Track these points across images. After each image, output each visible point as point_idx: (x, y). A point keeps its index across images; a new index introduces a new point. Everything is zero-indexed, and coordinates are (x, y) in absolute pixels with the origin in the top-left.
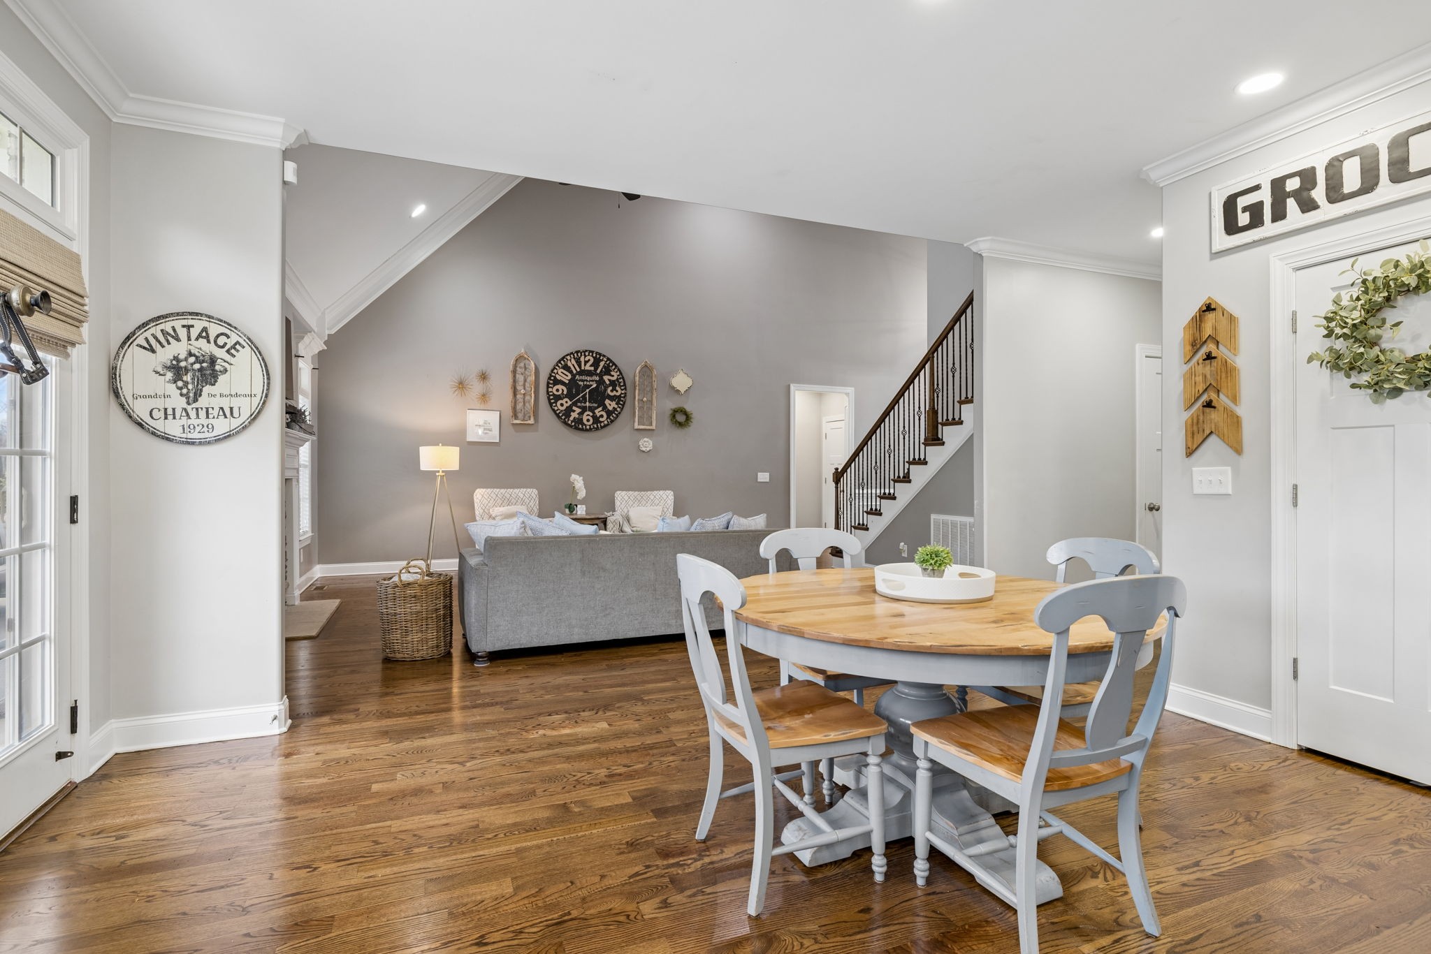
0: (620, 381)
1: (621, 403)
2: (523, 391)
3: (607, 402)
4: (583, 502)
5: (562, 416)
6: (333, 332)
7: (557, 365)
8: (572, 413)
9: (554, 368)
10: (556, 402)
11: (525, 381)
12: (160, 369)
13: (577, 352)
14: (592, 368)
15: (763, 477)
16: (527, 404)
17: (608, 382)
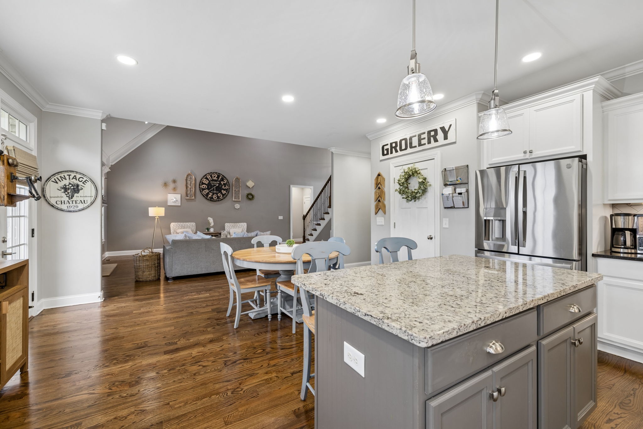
0: (227, 183)
1: (228, 191)
2: (190, 187)
3: (222, 191)
4: (212, 227)
5: (205, 196)
6: (113, 164)
7: (203, 178)
8: (209, 195)
9: (202, 179)
10: (203, 191)
11: (191, 183)
12: (59, 189)
13: (211, 173)
14: (217, 179)
15: (281, 218)
16: (192, 192)
17: (223, 184)
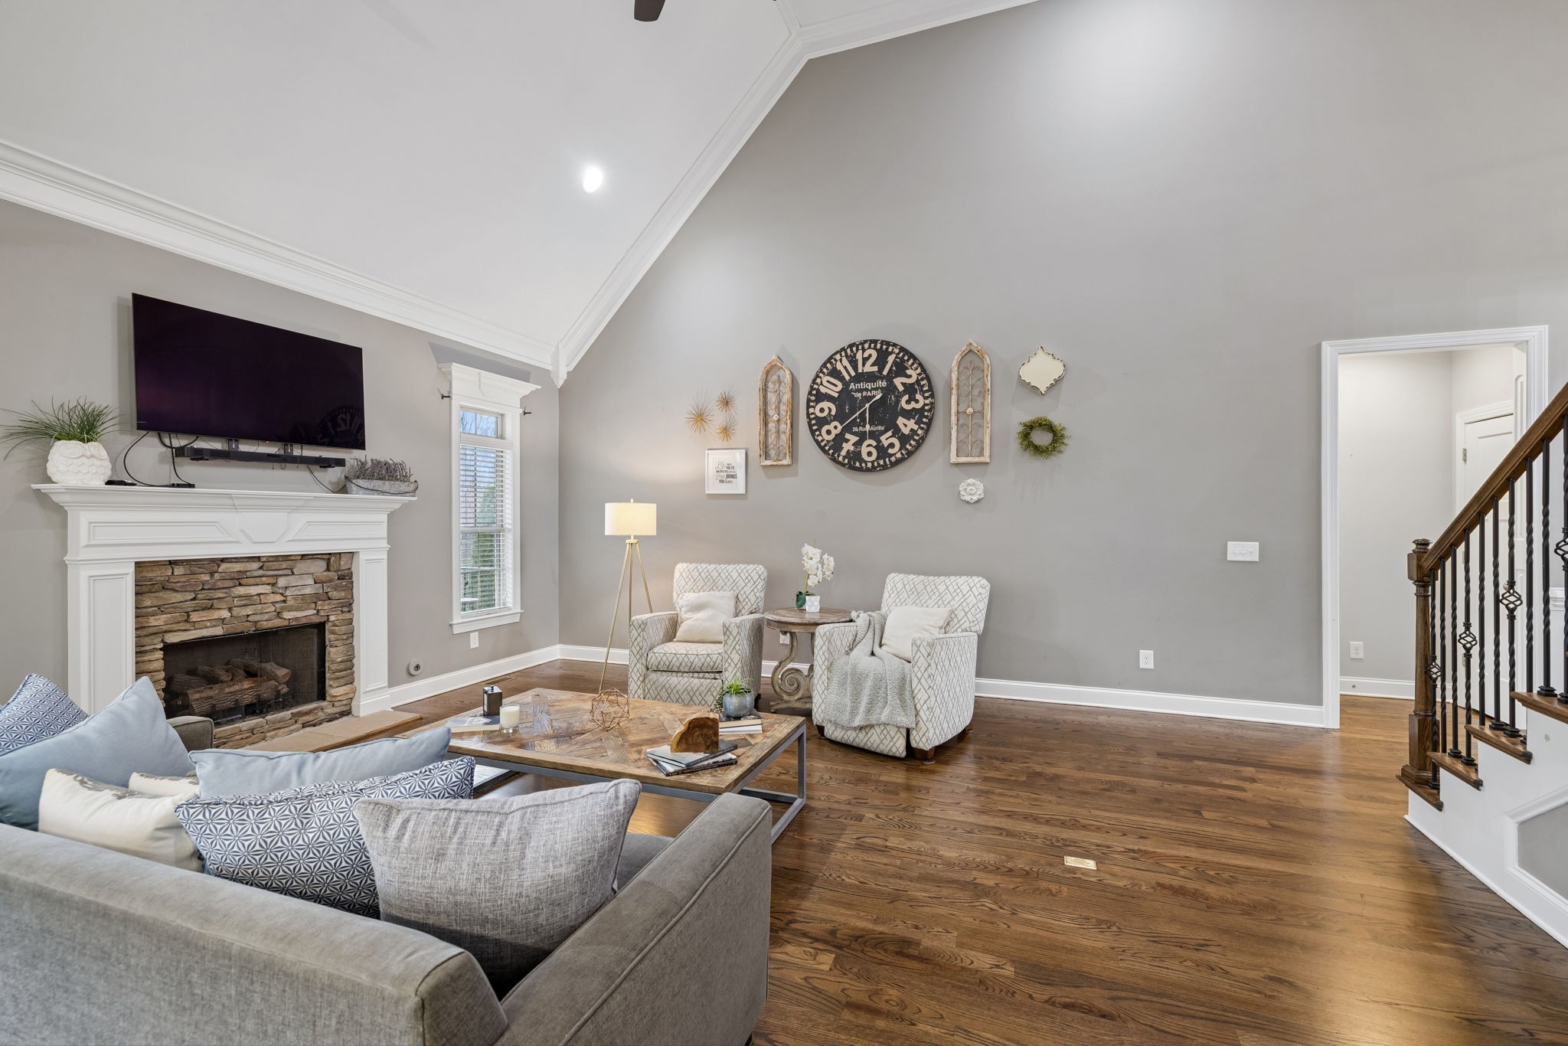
0: (922, 383)
1: (925, 420)
2: (775, 417)
3: (901, 421)
5: (829, 450)
7: (821, 371)
8: (844, 445)
9: (817, 376)
10: (819, 429)
11: (779, 401)
13: (851, 346)
14: (875, 369)
15: (1242, 551)
16: (781, 436)
17: (901, 388)
